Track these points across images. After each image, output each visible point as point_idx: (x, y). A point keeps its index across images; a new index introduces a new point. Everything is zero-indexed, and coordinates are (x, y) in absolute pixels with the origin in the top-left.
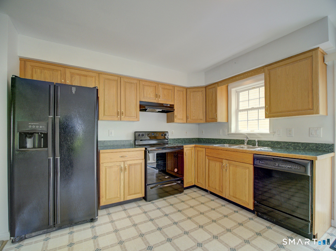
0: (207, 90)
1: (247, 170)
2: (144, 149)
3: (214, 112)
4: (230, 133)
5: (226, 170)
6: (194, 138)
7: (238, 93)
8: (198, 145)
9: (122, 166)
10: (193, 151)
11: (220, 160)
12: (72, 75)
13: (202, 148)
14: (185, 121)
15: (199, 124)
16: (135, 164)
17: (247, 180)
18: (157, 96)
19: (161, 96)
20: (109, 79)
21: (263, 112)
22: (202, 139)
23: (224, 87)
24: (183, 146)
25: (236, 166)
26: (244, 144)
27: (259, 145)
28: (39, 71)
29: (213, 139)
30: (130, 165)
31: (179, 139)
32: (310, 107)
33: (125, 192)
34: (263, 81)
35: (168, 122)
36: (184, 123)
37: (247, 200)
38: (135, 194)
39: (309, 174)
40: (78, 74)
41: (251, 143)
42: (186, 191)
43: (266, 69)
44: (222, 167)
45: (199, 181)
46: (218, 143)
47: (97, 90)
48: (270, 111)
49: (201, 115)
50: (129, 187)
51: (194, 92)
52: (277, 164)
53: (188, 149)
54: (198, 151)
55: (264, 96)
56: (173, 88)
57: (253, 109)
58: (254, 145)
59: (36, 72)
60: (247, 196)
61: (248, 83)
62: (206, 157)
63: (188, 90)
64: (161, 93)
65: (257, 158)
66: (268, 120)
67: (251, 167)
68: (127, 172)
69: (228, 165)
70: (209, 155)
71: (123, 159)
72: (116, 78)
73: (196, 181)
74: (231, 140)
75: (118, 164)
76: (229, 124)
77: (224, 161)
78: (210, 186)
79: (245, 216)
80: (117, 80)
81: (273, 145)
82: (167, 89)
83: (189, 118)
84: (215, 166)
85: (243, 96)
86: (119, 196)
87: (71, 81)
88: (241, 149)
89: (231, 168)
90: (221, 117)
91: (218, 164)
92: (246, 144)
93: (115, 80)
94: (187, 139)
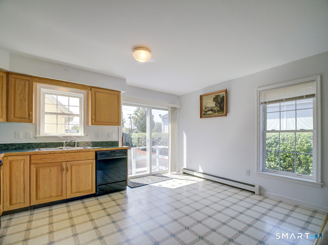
0: (11, 78)
8: (9, 153)
13: (22, 157)
32: (117, 122)
37: (90, 188)
48: (96, 121)
54: (12, 161)
67: (94, 162)
84: (50, 172)
91: (54, 170)
92: (65, 146)
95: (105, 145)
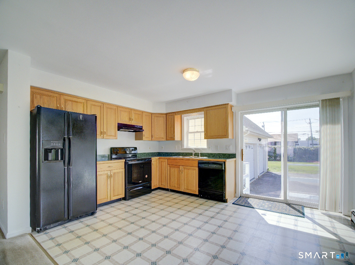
0: (167, 117)
1: (195, 171)
2: (124, 160)
3: (173, 133)
4: (183, 148)
5: (182, 172)
6: (156, 153)
7: (188, 120)
8: (161, 157)
9: (109, 174)
10: (158, 162)
11: (178, 167)
12: (66, 101)
13: (165, 160)
14: (151, 140)
15: (159, 141)
16: (118, 173)
17: (195, 177)
18: (130, 119)
19: (134, 119)
20: (94, 105)
21: (203, 134)
22: (162, 153)
23: (179, 116)
24: (151, 158)
25: (189, 169)
26: (192, 155)
27: (201, 156)
28: (38, 96)
29: (171, 153)
30: (114, 173)
31: (145, 153)
32: (225, 134)
33: (111, 193)
34: (204, 115)
35: (135, 140)
36: (150, 140)
37: (195, 189)
38: (118, 195)
39: (223, 169)
40: (71, 101)
41: (197, 155)
42: (153, 192)
43: (205, 109)
44: (179, 171)
45: (162, 184)
46: (174, 156)
47: (96, 117)
48: (207, 135)
49: (162, 135)
50: (114, 190)
51: (157, 117)
52: (210, 165)
53: (154, 160)
54: (161, 162)
55: (204, 124)
56: (141, 113)
57: (197, 132)
58: (198, 156)
59: (36, 98)
60: (195, 187)
61: (195, 115)
62: (168, 165)
63: (153, 115)
64: (133, 117)
65: (200, 163)
66: (206, 140)
67: (197, 169)
68: (112, 179)
69: (183, 169)
70: (170, 163)
71: (110, 169)
72: (100, 104)
73: (160, 183)
74: (183, 153)
75: (106, 172)
76: (183, 141)
77: (181, 167)
78: (171, 185)
79: (194, 199)
80: (101, 106)
81: (209, 155)
82: (138, 114)
83: (154, 137)
84: (175, 171)
85: (191, 122)
86: (106, 197)
87: (65, 106)
88: (191, 158)
89: (185, 171)
90: (177, 137)
91: (176, 170)
92: (193, 156)
93: (99, 106)
94: (150, 153)
95: (223, 156)
